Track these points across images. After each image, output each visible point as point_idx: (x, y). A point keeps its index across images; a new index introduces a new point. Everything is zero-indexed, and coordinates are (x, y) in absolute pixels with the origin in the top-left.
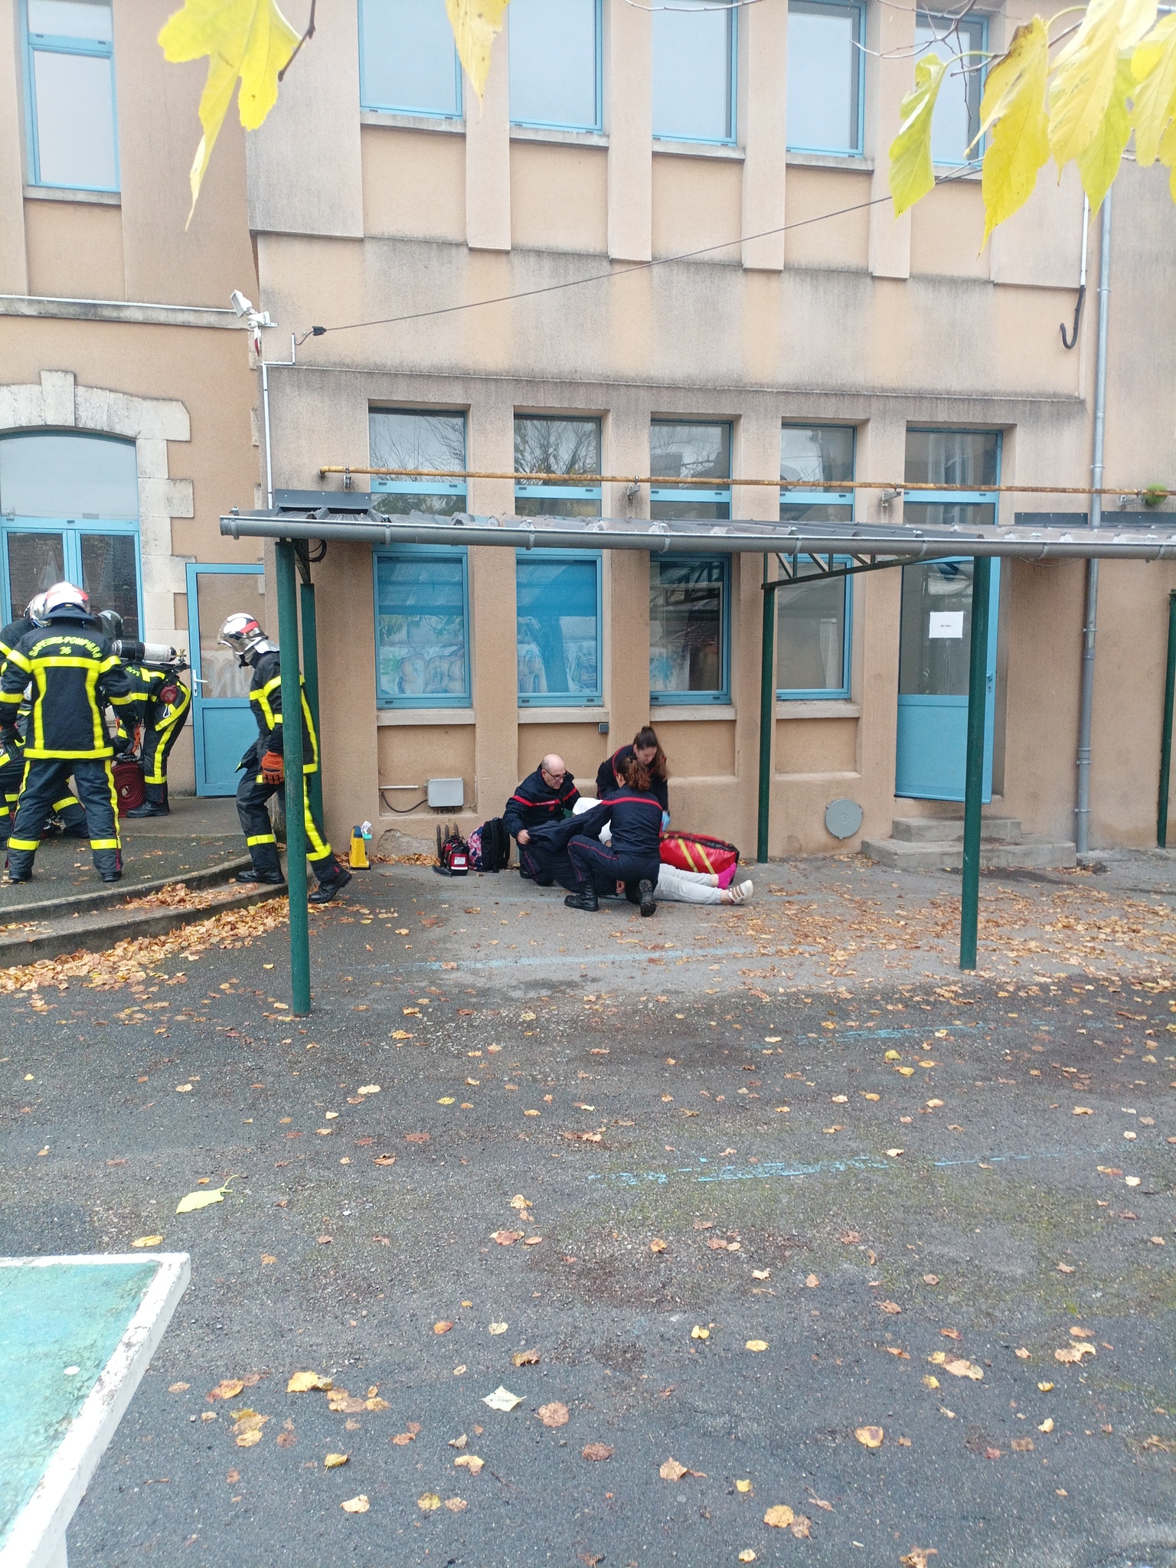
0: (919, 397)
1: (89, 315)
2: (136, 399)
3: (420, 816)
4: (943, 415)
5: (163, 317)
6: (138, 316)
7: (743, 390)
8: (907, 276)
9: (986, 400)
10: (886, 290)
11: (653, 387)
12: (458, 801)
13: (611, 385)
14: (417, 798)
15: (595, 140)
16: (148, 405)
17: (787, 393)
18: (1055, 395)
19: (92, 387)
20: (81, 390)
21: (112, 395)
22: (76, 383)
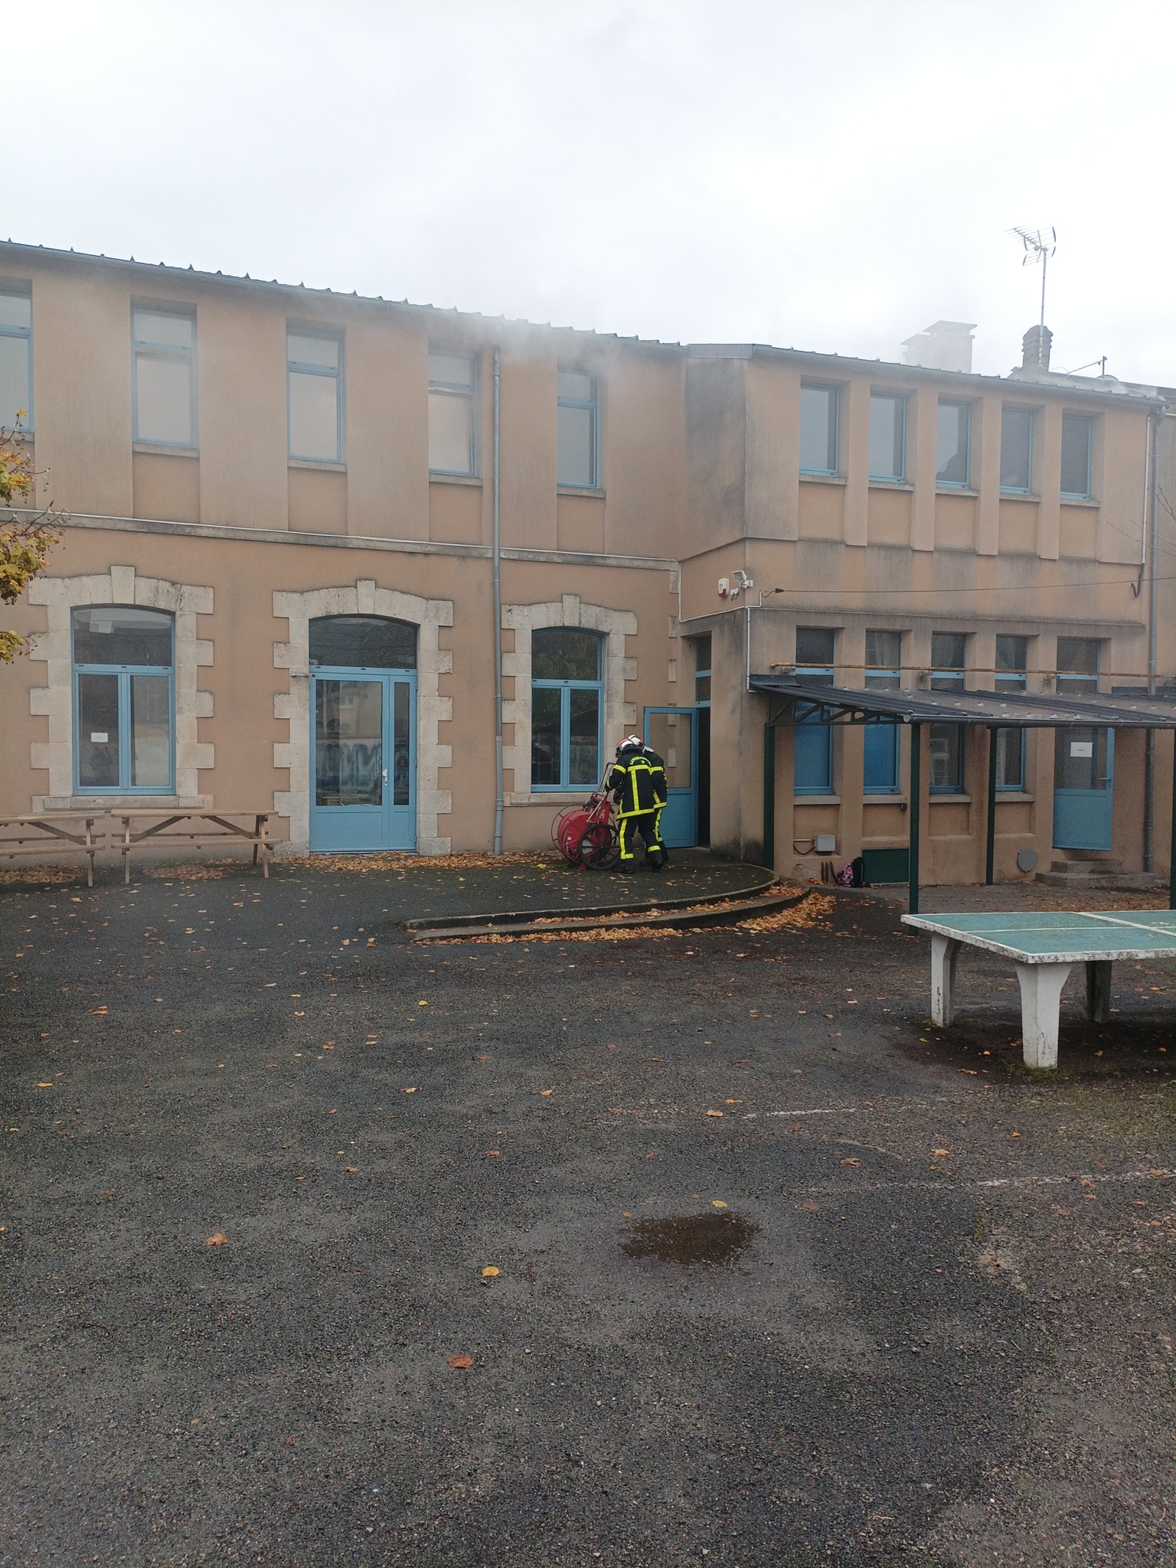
0: (1062, 623)
1: (589, 562)
2: (611, 611)
3: (811, 857)
4: (1076, 633)
5: (627, 563)
6: (614, 562)
7: (977, 619)
8: (1057, 558)
9: (1095, 625)
10: (1046, 564)
11: (934, 617)
12: (832, 848)
13: (913, 616)
14: (809, 847)
15: (907, 488)
16: (616, 614)
17: (1000, 620)
18: (1130, 622)
19: (588, 604)
20: (583, 605)
21: (598, 608)
22: (580, 603)
